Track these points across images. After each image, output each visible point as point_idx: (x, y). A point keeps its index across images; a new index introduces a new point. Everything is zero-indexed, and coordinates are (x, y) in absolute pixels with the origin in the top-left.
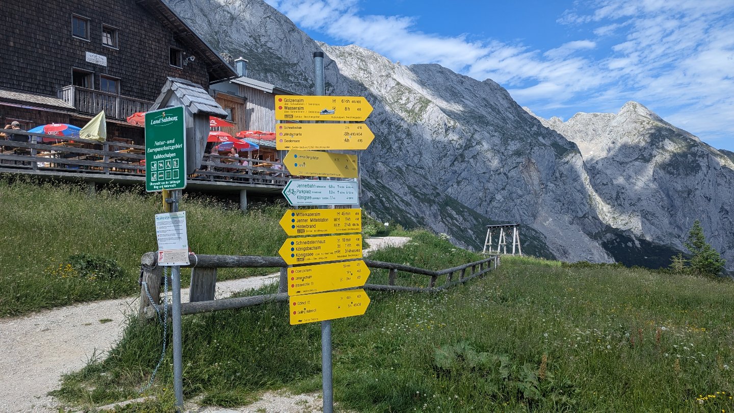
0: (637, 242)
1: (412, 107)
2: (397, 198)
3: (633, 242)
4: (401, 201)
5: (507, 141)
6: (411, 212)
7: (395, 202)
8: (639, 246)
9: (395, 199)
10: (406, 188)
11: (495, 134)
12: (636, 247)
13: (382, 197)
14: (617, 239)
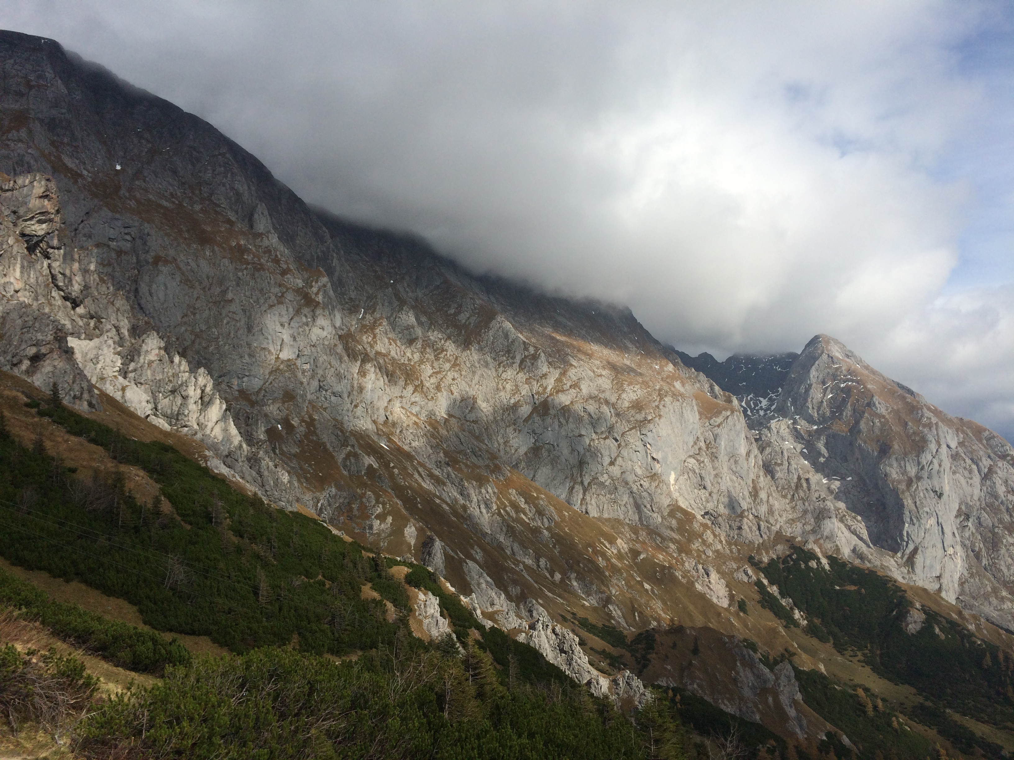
0: (824, 561)
1: (466, 321)
2: (420, 469)
3: (818, 559)
4: (428, 476)
5: (622, 385)
6: (444, 496)
7: (416, 476)
8: (827, 567)
9: (419, 472)
10: (442, 455)
11: (604, 373)
12: (823, 569)
13: (393, 467)
14: (793, 554)
